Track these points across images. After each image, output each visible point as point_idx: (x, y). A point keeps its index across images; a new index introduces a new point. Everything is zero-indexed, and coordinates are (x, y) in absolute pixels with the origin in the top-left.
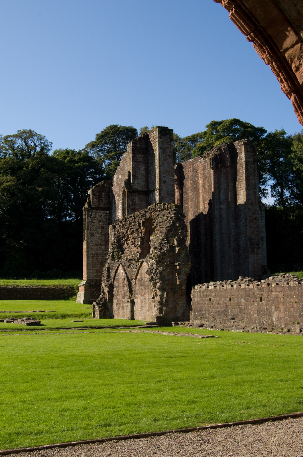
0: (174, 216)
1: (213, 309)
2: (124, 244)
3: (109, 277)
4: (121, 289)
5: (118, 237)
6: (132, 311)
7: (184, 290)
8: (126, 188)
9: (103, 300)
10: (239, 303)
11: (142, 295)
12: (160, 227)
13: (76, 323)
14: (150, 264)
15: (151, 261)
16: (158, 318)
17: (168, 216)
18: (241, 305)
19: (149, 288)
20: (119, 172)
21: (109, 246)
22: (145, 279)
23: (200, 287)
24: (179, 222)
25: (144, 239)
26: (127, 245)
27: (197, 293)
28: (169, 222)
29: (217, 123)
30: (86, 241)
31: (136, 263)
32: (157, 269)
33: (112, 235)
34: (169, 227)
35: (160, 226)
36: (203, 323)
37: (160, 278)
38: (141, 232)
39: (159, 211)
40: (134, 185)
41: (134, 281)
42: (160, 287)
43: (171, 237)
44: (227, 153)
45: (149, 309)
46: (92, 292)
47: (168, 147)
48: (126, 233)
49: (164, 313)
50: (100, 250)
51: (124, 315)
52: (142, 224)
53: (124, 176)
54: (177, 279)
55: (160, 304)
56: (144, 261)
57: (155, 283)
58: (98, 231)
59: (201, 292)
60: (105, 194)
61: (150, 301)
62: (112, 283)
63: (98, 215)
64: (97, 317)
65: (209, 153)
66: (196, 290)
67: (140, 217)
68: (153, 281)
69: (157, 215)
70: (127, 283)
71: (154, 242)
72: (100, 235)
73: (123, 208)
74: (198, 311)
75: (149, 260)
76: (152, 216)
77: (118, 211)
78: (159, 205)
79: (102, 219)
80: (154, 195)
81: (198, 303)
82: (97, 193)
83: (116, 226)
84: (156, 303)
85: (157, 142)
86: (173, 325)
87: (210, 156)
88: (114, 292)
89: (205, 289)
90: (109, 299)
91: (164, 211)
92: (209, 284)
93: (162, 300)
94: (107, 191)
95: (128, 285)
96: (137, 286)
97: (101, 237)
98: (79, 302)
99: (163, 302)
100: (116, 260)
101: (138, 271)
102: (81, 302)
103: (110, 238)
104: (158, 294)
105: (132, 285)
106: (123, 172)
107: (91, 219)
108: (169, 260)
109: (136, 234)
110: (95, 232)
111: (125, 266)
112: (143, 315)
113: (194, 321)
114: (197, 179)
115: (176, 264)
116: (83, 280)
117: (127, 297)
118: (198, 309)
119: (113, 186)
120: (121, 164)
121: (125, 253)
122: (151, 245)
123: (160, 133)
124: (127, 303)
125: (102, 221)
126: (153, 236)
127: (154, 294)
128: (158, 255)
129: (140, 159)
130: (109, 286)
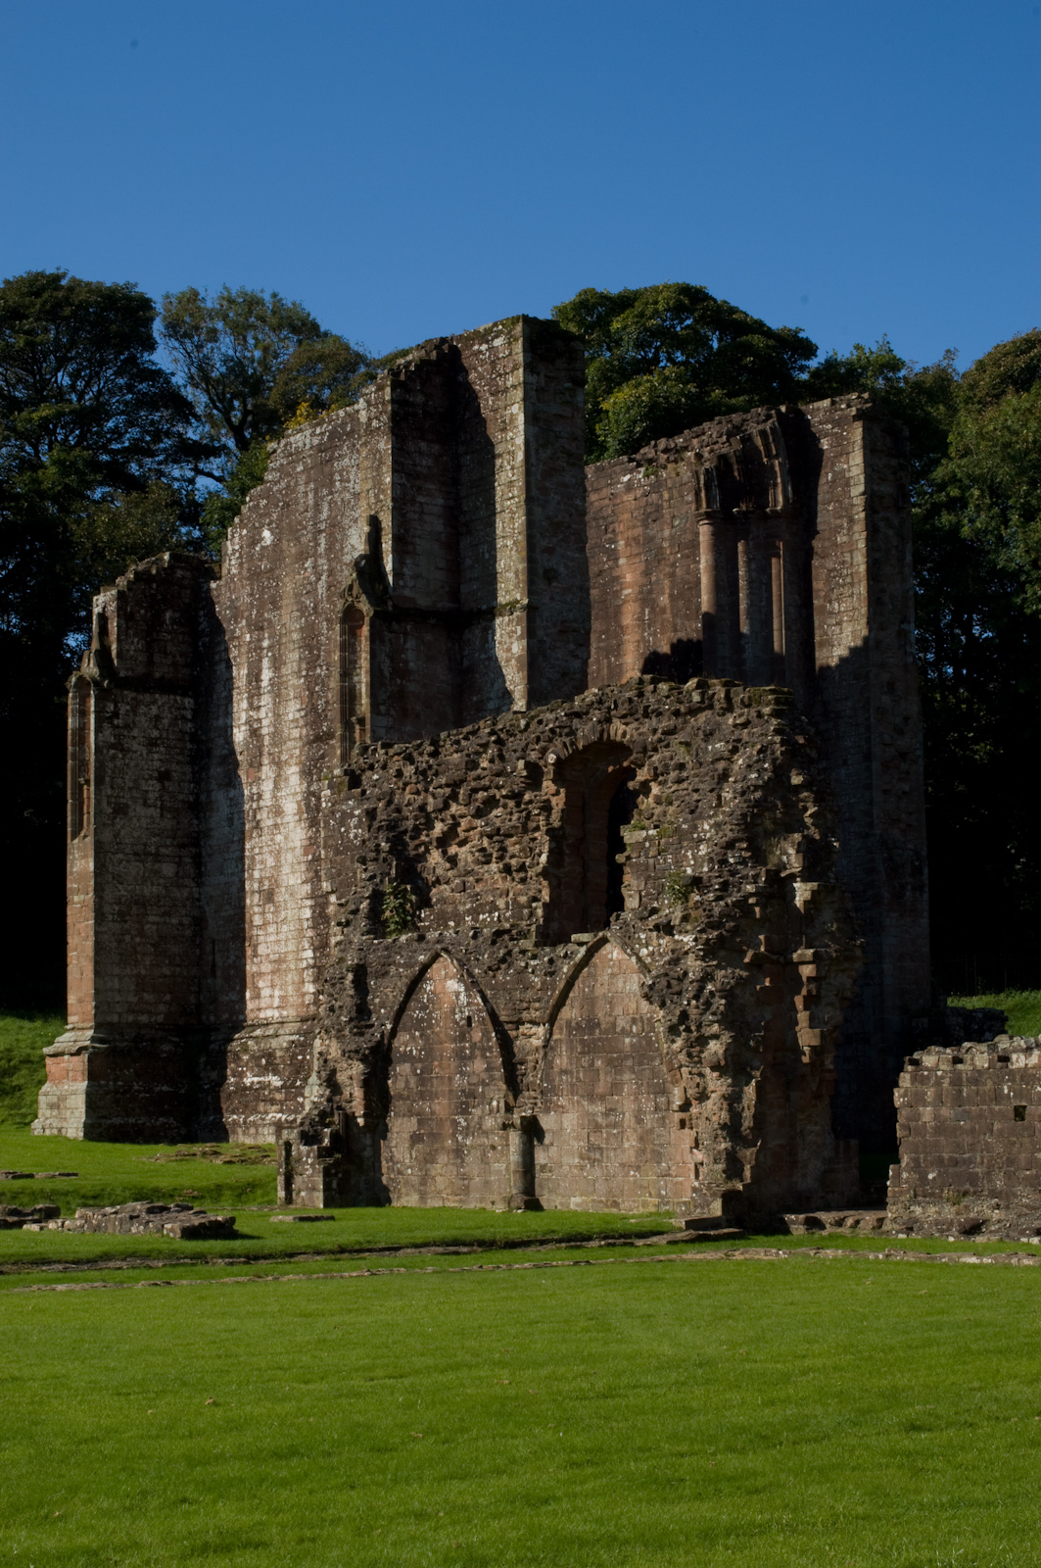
0: (777, 739)
2: (422, 858)
3: (362, 1010)
4: (444, 1067)
5: (392, 826)
6: (528, 1169)
7: (830, 1071)
8: (363, 598)
9: (336, 1118)
11: (591, 1097)
12: (685, 785)
13: (306, 1225)
14: (656, 954)
15: (655, 943)
16: (728, 1198)
17: (739, 740)
19: (641, 1064)
20: (261, 516)
22: (614, 1025)
23: (957, 1060)
24: (802, 769)
25: (564, 837)
26: (446, 865)
27: (938, 1083)
28: (757, 766)
30: (90, 840)
31: (547, 949)
32: (707, 977)
33: (352, 816)
34: (757, 788)
35: (679, 781)
36: (972, 1215)
37: (727, 1020)
38: (547, 808)
39: (677, 713)
40: (401, 583)
41: (534, 1029)
42: (725, 1058)
43: (769, 834)
44: (774, 452)
45: (644, 1158)
46: (120, 1083)
47: (562, 416)
48: (440, 811)
49: (747, 1173)
50: (152, 884)
51: (466, 1190)
52: (551, 768)
53: (295, 534)
54: (797, 1024)
55: (724, 1133)
56: (612, 939)
57: (698, 1039)
58: (147, 792)
59: (957, 1081)
60: (177, 615)
61: (649, 1120)
62: (386, 1041)
63: (145, 714)
64: (311, 1199)
65: (673, 445)
66: (926, 1073)
67: (538, 739)
68: (688, 1030)
69: (660, 731)
70: (489, 1039)
71: (651, 854)
72: (154, 812)
73: (342, 687)
74: (940, 1162)
75: (643, 936)
76: (612, 733)
77: (250, 698)
78: (671, 689)
79: (164, 735)
80: (494, 635)
81: (941, 1128)
82: (142, 611)
83: (360, 775)
84: (700, 1130)
85: (514, 387)
86: (793, 1227)
87: (683, 460)
88: (394, 1083)
89: (986, 1065)
90: (365, 1116)
91: (704, 714)
92: (1001, 1046)
93: (735, 1116)
94: (187, 601)
95: (496, 1050)
96: (560, 1056)
97: (158, 820)
98: (55, 1132)
99: (741, 1125)
100: (390, 933)
101: (570, 984)
102: (70, 1131)
103: (329, 830)
104: (712, 1092)
105: (516, 1050)
106: (287, 517)
107: (117, 731)
108: (766, 938)
109: (511, 814)
110: (132, 797)
111: (469, 960)
112: (601, 1187)
113: (912, 1208)
114: (610, 563)
115: (800, 955)
116: (73, 1029)
117: (490, 1104)
118: (946, 1156)
119: (220, 578)
120: (270, 477)
121: (438, 900)
122: (631, 866)
123: (530, 347)
124: (486, 1133)
125: (163, 743)
126: (643, 828)
127: (690, 1092)
128: (712, 916)
129: (424, 463)
130: (367, 1052)
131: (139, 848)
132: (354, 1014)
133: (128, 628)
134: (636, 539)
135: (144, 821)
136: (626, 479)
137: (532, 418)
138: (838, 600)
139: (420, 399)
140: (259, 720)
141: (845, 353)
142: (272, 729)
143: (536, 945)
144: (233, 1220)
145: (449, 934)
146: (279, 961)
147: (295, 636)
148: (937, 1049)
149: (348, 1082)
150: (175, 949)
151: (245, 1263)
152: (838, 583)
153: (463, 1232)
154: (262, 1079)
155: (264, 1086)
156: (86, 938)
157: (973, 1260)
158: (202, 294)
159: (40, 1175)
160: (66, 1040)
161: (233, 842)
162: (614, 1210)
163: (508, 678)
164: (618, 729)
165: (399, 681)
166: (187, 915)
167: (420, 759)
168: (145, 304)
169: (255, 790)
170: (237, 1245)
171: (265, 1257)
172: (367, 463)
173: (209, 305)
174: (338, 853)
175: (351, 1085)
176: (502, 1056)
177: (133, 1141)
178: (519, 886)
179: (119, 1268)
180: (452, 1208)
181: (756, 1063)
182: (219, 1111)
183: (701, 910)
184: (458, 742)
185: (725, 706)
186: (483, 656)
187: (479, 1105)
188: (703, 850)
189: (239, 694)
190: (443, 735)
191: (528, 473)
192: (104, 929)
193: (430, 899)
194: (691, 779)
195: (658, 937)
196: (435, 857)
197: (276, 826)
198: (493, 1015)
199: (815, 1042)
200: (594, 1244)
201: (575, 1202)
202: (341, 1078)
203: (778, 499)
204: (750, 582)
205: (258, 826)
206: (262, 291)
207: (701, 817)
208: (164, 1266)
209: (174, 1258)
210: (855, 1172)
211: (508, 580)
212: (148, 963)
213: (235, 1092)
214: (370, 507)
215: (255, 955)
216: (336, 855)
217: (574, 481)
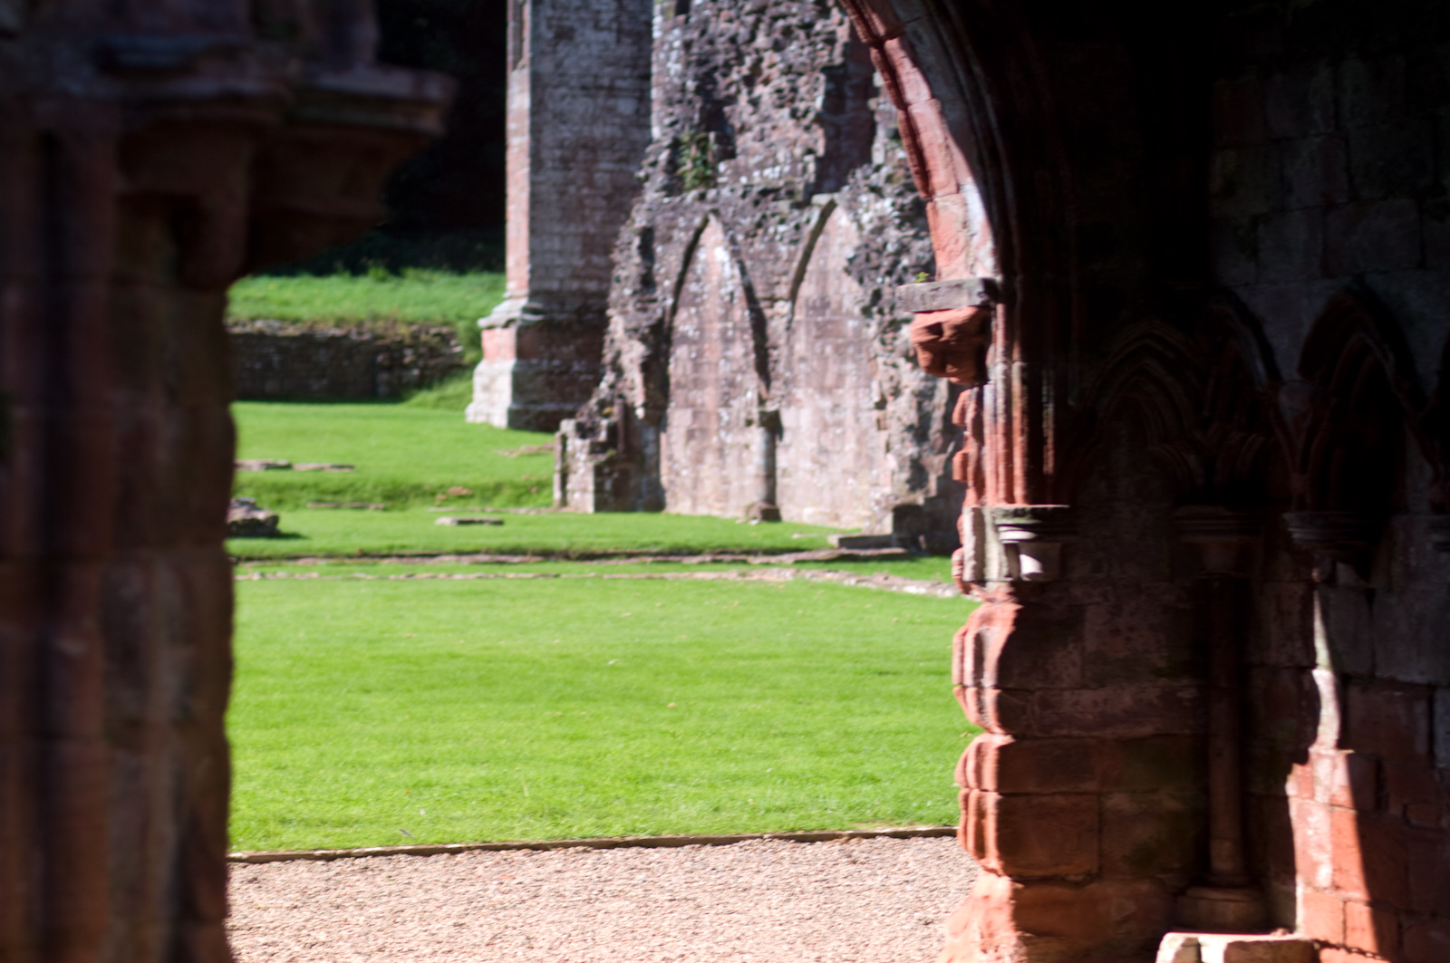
3: (647, 282)
4: (713, 350)
5: (703, 61)
6: (770, 474)
9: (616, 410)
11: (824, 390)
13: (464, 528)
14: (871, 221)
15: (872, 208)
16: (903, 513)
19: (859, 351)
21: (656, 107)
22: (840, 305)
25: (846, 77)
26: (750, 109)
30: (526, 71)
31: (796, 213)
33: (671, 49)
38: (830, 40)
41: (782, 308)
45: (860, 464)
46: (556, 362)
48: (748, 43)
49: (932, 485)
50: (605, 124)
51: (724, 497)
55: (912, 436)
56: (842, 203)
57: (891, 324)
61: (864, 419)
62: (667, 319)
64: (583, 502)
70: (746, 319)
75: (864, 199)
84: (891, 431)
88: (676, 367)
90: (645, 405)
93: (925, 419)
95: (751, 332)
96: (800, 340)
98: (485, 419)
99: (930, 427)
100: (682, 190)
101: (808, 255)
102: (497, 418)
104: (905, 387)
105: (768, 332)
110: (580, 19)
111: (734, 224)
112: (827, 496)
116: (509, 297)
117: (746, 396)
121: (742, 150)
122: (880, 113)
124: (742, 430)
127: (885, 386)
130: (647, 331)
131: (588, 81)
132: (638, 287)
135: (595, 49)
143: (793, 206)
149: (631, 365)
156: (523, 190)
160: (501, 310)
175: (633, 369)
176: (755, 339)
187: (737, 396)
192: (541, 178)
193: (735, 150)
196: (743, 99)
198: (749, 290)
201: (808, 513)
202: (625, 361)
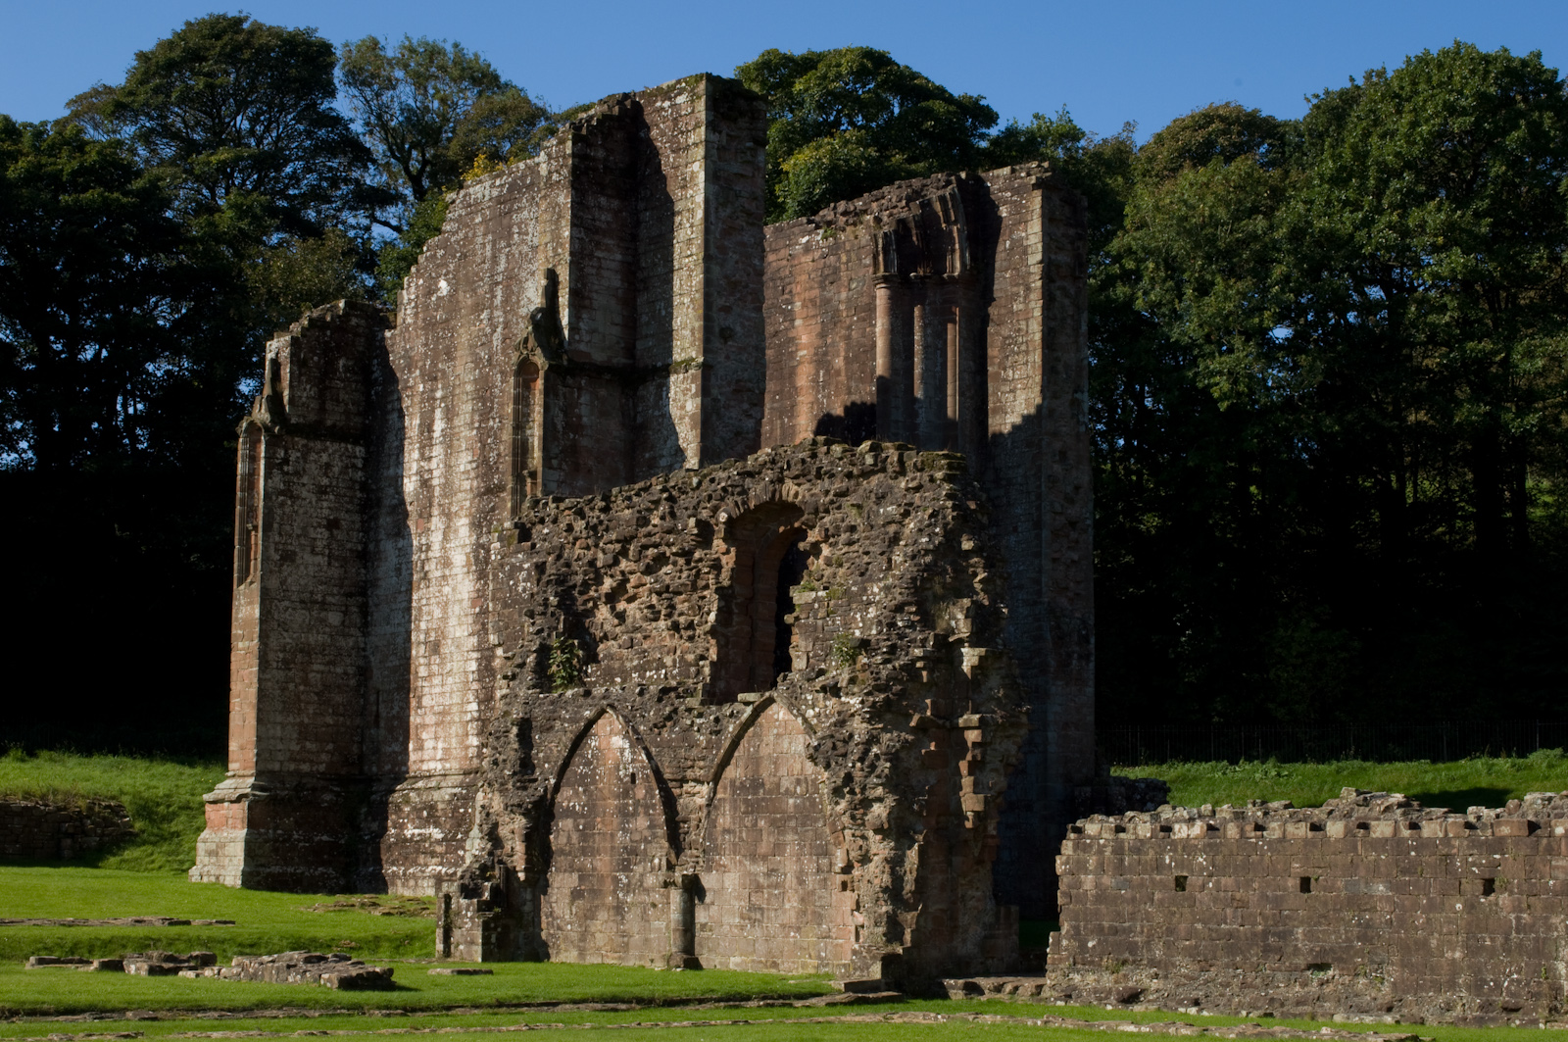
0: (949, 504)
1: (1199, 926)
2: (590, 613)
3: (526, 764)
4: (606, 822)
5: (561, 580)
6: (688, 927)
7: (993, 837)
8: (538, 351)
9: (497, 872)
10: (1357, 902)
11: (754, 857)
12: (855, 547)
13: (465, 978)
14: (823, 715)
15: (821, 704)
16: (888, 961)
17: (911, 504)
18: (1373, 910)
19: (804, 825)
20: (438, 266)
22: (778, 785)
23: (1120, 829)
24: (974, 534)
25: (733, 596)
26: (614, 621)
27: (1100, 851)
28: (928, 531)
29: (788, 60)
30: (256, 586)
31: (713, 707)
32: (872, 740)
33: (521, 569)
34: (927, 552)
35: (850, 543)
36: (1130, 984)
37: (892, 784)
38: (716, 566)
39: (849, 475)
40: (577, 337)
41: (698, 788)
42: (889, 822)
43: (938, 599)
44: (953, 218)
45: (805, 920)
46: (280, 832)
47: (742, 176)
48: (610, 566)
49: (908, 937)
50: (318, 633)
51: (626, 947)
52: (722, 527)
53: (471, 285)
54: (961, 789)
55: (886, 896)
56: (778, 700)
57: (861, 801)
58: (315, 539)
59: (1119, 850)
60: (350, 363)
61: (811, 882)
62: (549, 796)
63: (315, 462)
64: (469, 953)
65: (852, 208)
66: (1088, 841)
67: (710, 498)
68: (852, 792)
69: (832, 492)
70: (653, 797)
71: (820, 615)
72: (322, 560)
73: (514, 439)
74: (1100, 930)
75: (809, 697)
76: (784, 493)
77: (422, 448)
78: (844, 451)
79: (334, 483)
80: (668, 392)
81: (1102, 896)
82: (316, 358)
83: (530, 529)
84: (861, 893)
85: (696, 145)
86: (952, 992)
87: (861, 223)
88: (556, 838)
89: (1149, 835)
90: (526, 870)
91: (877, 477)
92: (1164, 816)
93: (897, 880)
94: (361, 349)
95: (660, 808)
96: (724, 815)
97: (325, 568)
98: (213, 879)
99: (902, 889)
100: (557, 687)
101: (735, 744)
102: (228, 878)
103: (498, 583)
104: (875, 855)
105: (679, 808)
106: (464, 268)
107: (287, 478)
108: (932, 702)
109: (681, 571)
110: (300, 544)
111: (634, 716)
112: (761, 947)
113: (1071, 976)
114: (786, 324)
115: (966, 720)
116: (234, 776)
117: (652, 861)
118: (1106, 924)
119: (395, 327)
120: (448, 228)
121: (605, 656)
122: (800, 627)
123: (713, 105)
124: (647, 891)
125: (333, 491)
126: (812, 590)
127: (853, 854)
128: (879, 679)
129: (603, 217)
130: (530, 806)
131: (306, 596)
132: (517, 768)
133: (300, 375)
134: (811, 300)
135: (311, 570)
136: (804, 240)
137: (712, 176)
138: (1012, 367)
139: (601, 154)
140: (430, 471)
141: (1025, 122)
142: (443, 480)
143: (703, 703)
144: (391, 972)
145: (616, 690)
146: (443, 713)
147: (469, 388)
148: (1100, 817)
149: (510, 836)
150: (339, 699)
151: (402, 1015)
152: (1013, 351)
153: (622, 989)
154: (423, 831)
155: (424, 838)
156: (250, 685)
157: (1131, 1028)
158: (382, 42)
159: (197, 922)
160: (226, 787)
161: (400, 592)
162: (773, 971)
163: (681, 435)
164: (790, 490)
165: (572, 436)
166: (351, 665)
167: (591, 514)
168: (326, 48)
169: (424, 541)
170: (394, 996)
171: (422, 1010)
172: (546, 217)
173: (390, 53)
174: (506, 606)
175: (512, 839)
176: (666, 814)
177: (292, 890)
178: (687, 644)
179: (275, 1017)
180: (612, 965)
181: (919, 827)
182: (378, 863)
183: (868, 673)
184: (629, 498)
185: (897, 469)
186: (657, 413)
187: (640, 862)
188: (872, 612)
189: (410, 444)
190: (615, 491)
191: (707, 231)
192: (268, 676)
193: (597, 655)
194: (861, 541)
195: (825, 699)
196: (603, 612)
197: (444, 577)
198: (657, 773)
199: (979, 808)
200: (752, 1004)
201: (735, 962)
202: (503, 831)
203: (956, 264)
204: (926, 347)
205: (425, 577)
206: (445, 41)
207: (871, 580)
208: (321, 1016)
209: (330, 1009)
210: (1015, 938)
211: (684, 337)
212: (311, 711)
213: (395, 844)
214: (548, 261)
215: (420, 706)
216: (504, 608)
217: (753, 240)
